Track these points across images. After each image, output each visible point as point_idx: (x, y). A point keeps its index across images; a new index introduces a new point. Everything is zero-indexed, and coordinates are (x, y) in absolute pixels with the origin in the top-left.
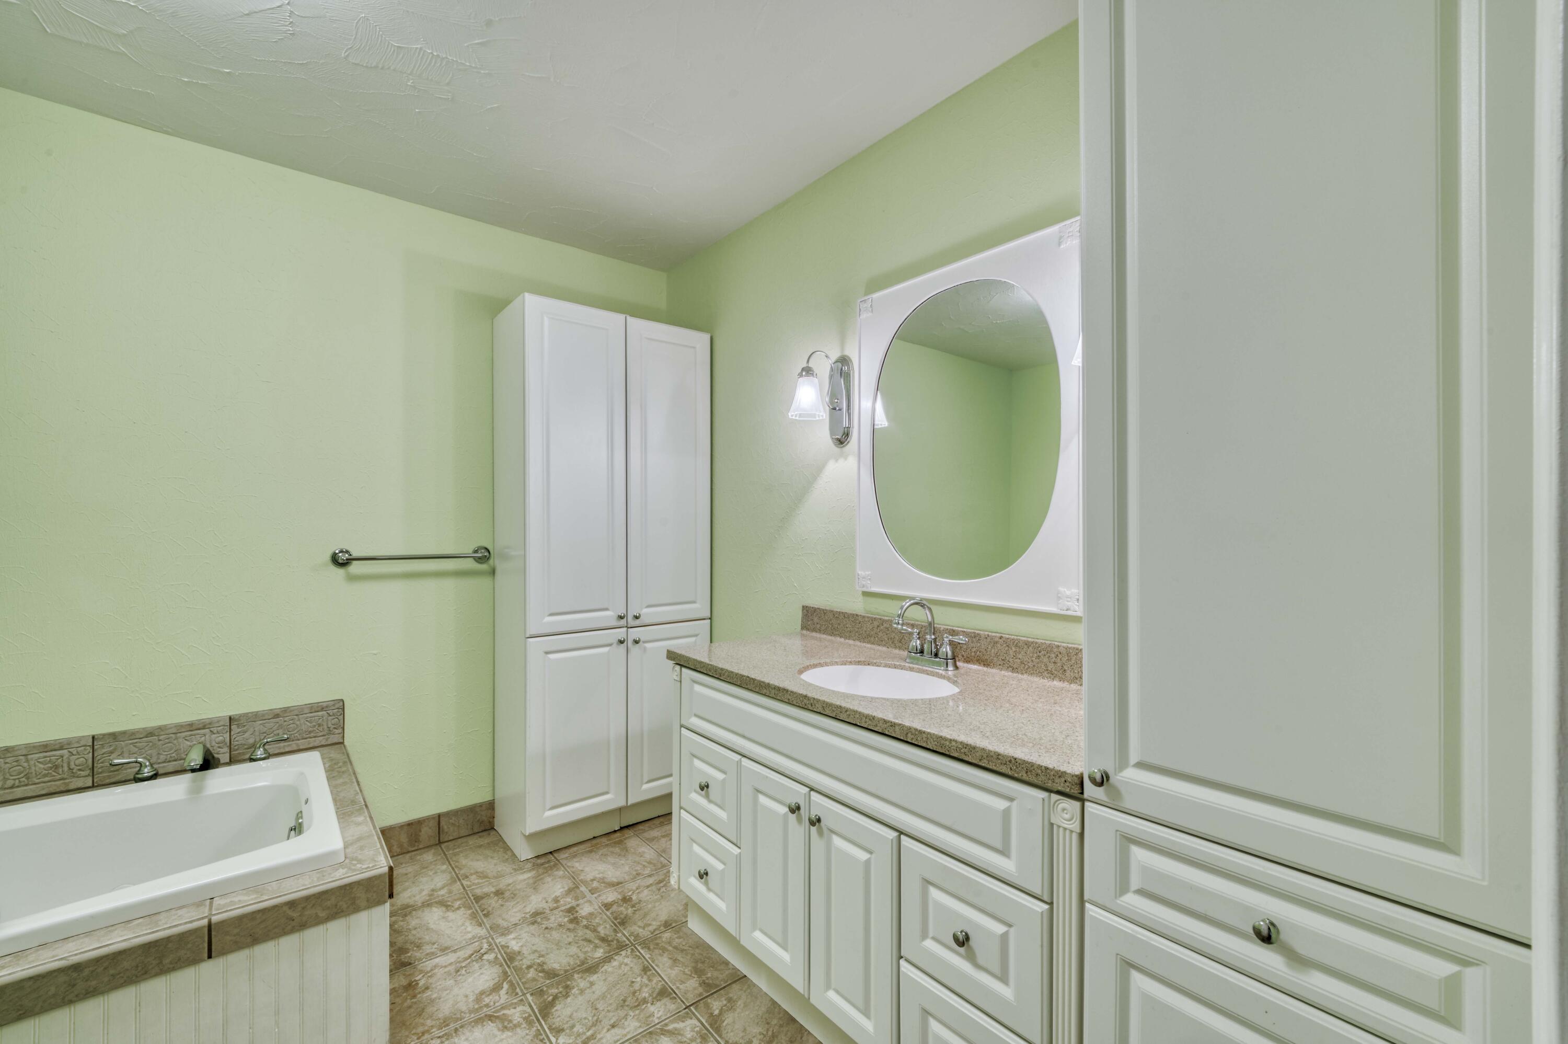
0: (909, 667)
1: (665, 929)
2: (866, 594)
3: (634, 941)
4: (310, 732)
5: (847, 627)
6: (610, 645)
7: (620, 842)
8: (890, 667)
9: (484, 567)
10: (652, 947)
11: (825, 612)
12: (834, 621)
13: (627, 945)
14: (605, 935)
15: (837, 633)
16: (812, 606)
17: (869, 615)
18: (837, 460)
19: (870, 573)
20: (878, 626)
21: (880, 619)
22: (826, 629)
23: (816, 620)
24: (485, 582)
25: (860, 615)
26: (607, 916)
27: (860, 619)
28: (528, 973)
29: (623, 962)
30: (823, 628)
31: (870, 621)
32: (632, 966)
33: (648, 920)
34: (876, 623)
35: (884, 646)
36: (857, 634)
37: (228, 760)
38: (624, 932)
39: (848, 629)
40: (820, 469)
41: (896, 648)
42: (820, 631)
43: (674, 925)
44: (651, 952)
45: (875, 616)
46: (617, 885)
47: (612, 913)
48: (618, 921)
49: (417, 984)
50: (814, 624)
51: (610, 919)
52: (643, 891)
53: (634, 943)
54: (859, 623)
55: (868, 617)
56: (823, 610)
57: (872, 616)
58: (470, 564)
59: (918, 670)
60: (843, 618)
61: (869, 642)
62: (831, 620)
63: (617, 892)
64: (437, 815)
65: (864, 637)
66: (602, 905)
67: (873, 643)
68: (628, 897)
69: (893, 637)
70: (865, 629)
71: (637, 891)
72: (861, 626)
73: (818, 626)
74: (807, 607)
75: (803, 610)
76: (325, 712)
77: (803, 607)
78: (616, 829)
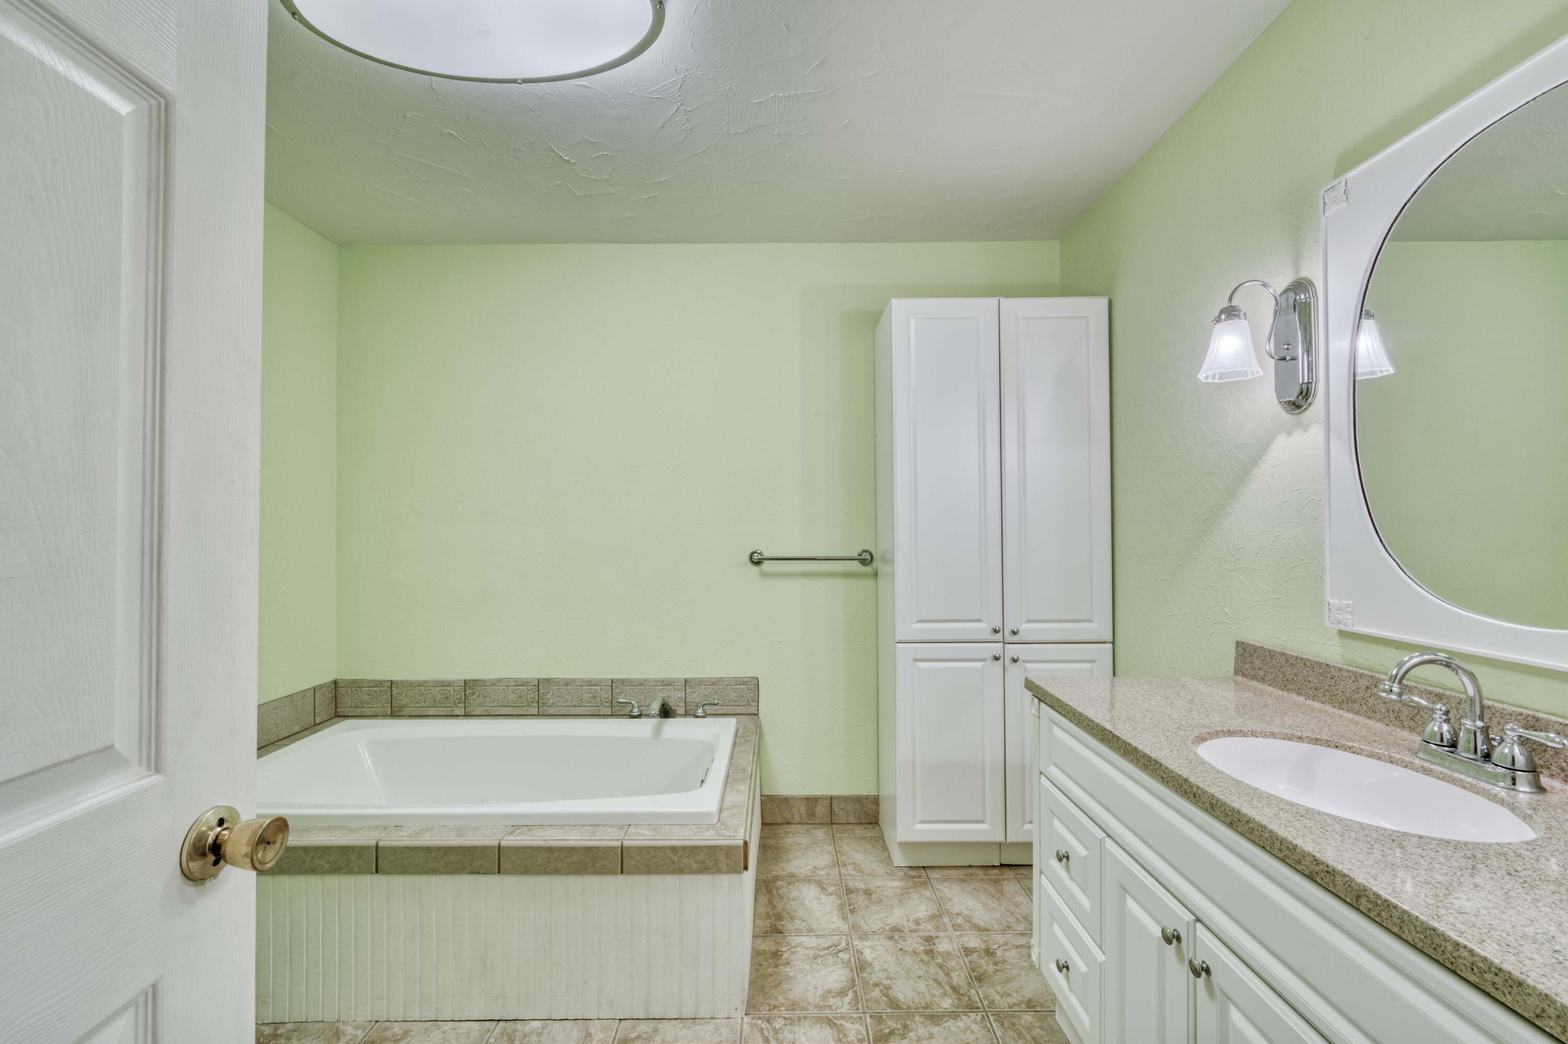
0: (1422, 767)
1: (1026, 1010)
2: (1343, 634)
3: (988, 1008)
4: (735, 701)
5: (1310, 682)
6: (984, 660)
7: (996, 881)
8: (1379, 758)
9: (868, 569)
10: (1006, 1025)
11: (1272, 654)
12: (1287, 669)
13: (978, 1008)
14: (958, 984)
15: (1292, 687)
16: (1251, 643)
17: (1351, 668)
18: (1290, 434)
19: (1350, 602)
20: (1367, 688)
21: (1372, 677)
22: (1274, 679)
23: (1257, 663)
24: (869, 583)
25: (1334, 667)
26: (964, 963)
27: (1333, 673)
28: (873, 991)
29: (970, 1027)
30: (1269, 677)
31: (1353, 678)
32: (978, 1036)
33: (1009, 989)
34: (1363, 683)
35: (1380, 720)
36: (1327, 694)
37: (684, 713)
38: (979, 990)
39: (1311, 684)
40: (1263, 447)
41: (1403, 727)
42: (1263, 680)
43: (1038, 1009)
44: (1004, 1030)
45: (1361, 671)
46: (983, 931)
47: (970, 962)
48: (975, 974)
49: (782, 955)
50: (1254, 669)
51: (967, 967)
52: (1010, 949)
53: (987, 1010)
54: (1332, 678)
55: (1348, 671)
56: (1269, 651)
57: (1355, 669)
58: (856, 566)
59: (1441, 776)
60: (1304, 666)
61: (1349, 710)
62: (1281, 667)
63: (981, 939)
64: (829, 797)
65: (1341, 701)
66: (962, 948)
67: (1357, 713)
68: (992, 950)
69: (1397, 709)
70: (1341, 688)
71: (1004, 948)
72: (1335, 683)
73: (1261, 673)
74: (1243, 643)
75: (1237, 647)
76: (744, 686)
77: (1237, 642)
78: (995, 865)
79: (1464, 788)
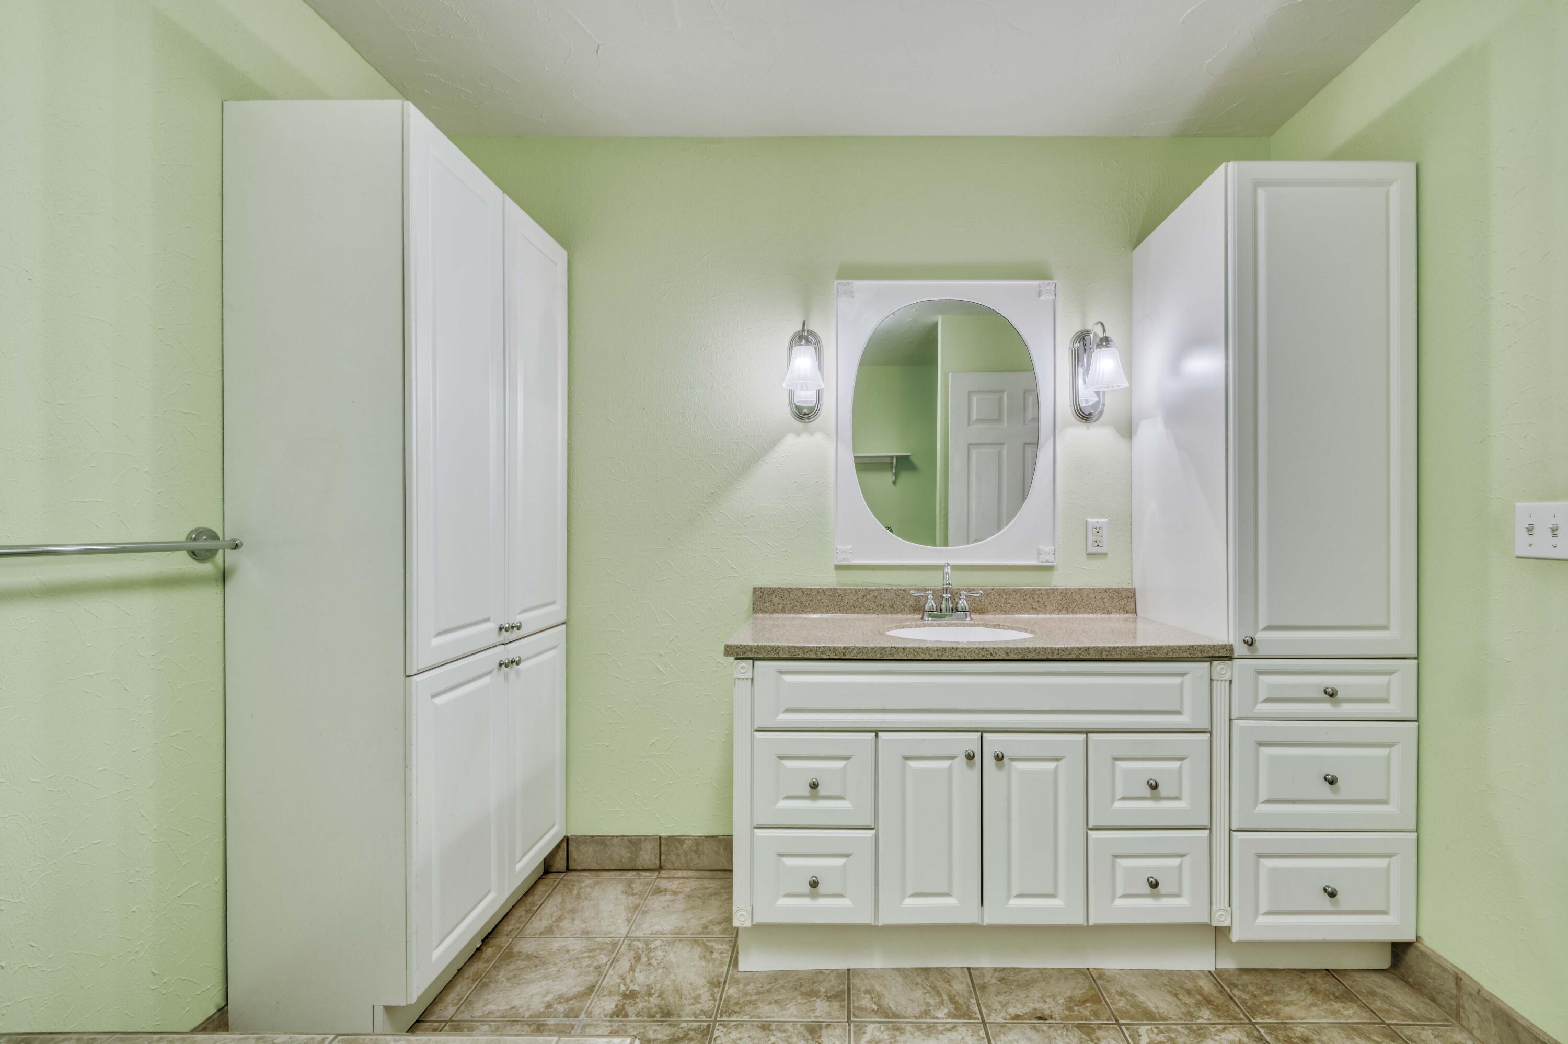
1: (721, 989)
2: (838, 567)
3: (710, 1017)
5: (822, 603)
6: (489, 673)
7: (509, 956)
9: (206, 568)
10: (737, 1009)
11: (789, 591)
12: (804, 599)
13: (709, 1026)
14: (668, 1036)
15: (809, 609)
16: (768, 587)
17: (852, 588)
18: (799, 436)
19: (851, 547)
20: (864, 596)
21: (866, 589)
22: (793, 608)
23: (776, 600)
24: (210, 596)
25: (840, 589)
26: (635, 1021)
27: (840, 592)
29: (733, 1040)
30: (789, 607)
31: (854, 593)
32: (747, 1035)
33: (690, 994)
34: (860, 594)
35: (874, 613)
36: (836, 607)
38: (683, 1019)
39: (824, 604)
40: (774, 442)
41: (887, 613)
42: (783, 611)
43: (722, 980)
44: (743, 1013)
45: (859, 588)
46: (592, 991)
47: (638, 1015)
48: (658, 1016)
50: (774, 605)
51: (644, 1021)
52: (633, 976)
53: (713, 1019)
54: (839, 596)
55: (850, 589)
56: (787, 589)
57: (854, 587)
58: (182, 563)
59: (946, 625)
60: (817, 594)
61: (854, 612)
62: (799, 598)
63: (605, 996)
65: (846, 609)
66: (611, 1017)
67: (858, 613)
68: (628, 992)
69: (882, 604)
70: (847, 601)
71: (628, 981)
72: (842, 599)
73: (781, 607)
74: (761, 588)
75: (754, 592)
77: (755, 590)
78: (478, 946)
79: (957, 626)
